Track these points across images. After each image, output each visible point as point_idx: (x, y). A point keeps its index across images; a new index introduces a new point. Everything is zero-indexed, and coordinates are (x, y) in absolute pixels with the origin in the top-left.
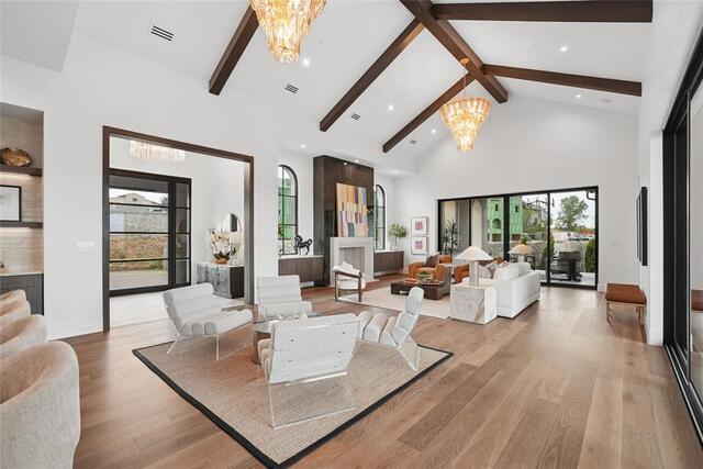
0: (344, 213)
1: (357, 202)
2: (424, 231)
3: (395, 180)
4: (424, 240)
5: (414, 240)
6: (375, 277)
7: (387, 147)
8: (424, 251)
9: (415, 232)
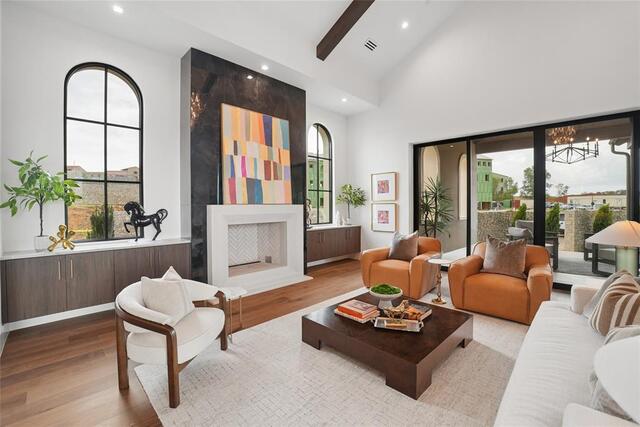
0: (237, 160)
1: (269, 141)
2: (391, 195)
3: (348, 119)
4: (391, 209)
5: (376, 209)
6: (306, 271)
7: (324, 49)
8: (391, 226)
9: (377, 197)
